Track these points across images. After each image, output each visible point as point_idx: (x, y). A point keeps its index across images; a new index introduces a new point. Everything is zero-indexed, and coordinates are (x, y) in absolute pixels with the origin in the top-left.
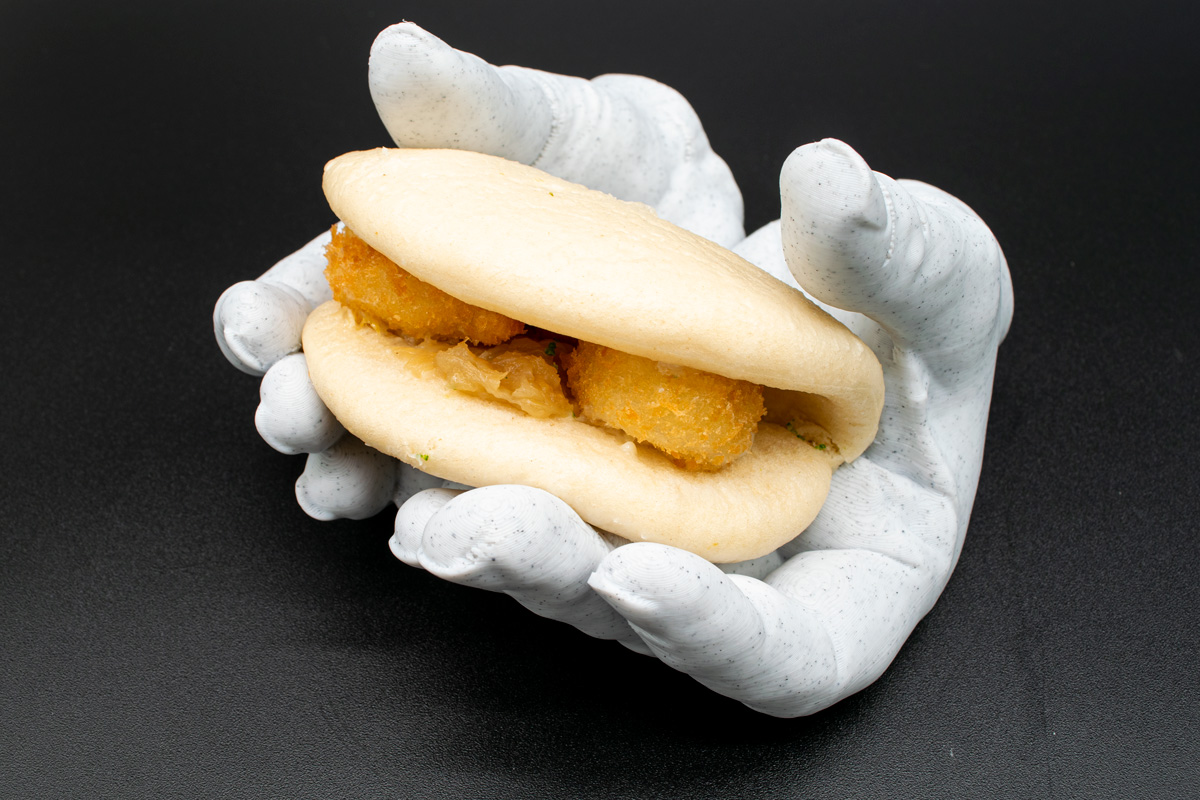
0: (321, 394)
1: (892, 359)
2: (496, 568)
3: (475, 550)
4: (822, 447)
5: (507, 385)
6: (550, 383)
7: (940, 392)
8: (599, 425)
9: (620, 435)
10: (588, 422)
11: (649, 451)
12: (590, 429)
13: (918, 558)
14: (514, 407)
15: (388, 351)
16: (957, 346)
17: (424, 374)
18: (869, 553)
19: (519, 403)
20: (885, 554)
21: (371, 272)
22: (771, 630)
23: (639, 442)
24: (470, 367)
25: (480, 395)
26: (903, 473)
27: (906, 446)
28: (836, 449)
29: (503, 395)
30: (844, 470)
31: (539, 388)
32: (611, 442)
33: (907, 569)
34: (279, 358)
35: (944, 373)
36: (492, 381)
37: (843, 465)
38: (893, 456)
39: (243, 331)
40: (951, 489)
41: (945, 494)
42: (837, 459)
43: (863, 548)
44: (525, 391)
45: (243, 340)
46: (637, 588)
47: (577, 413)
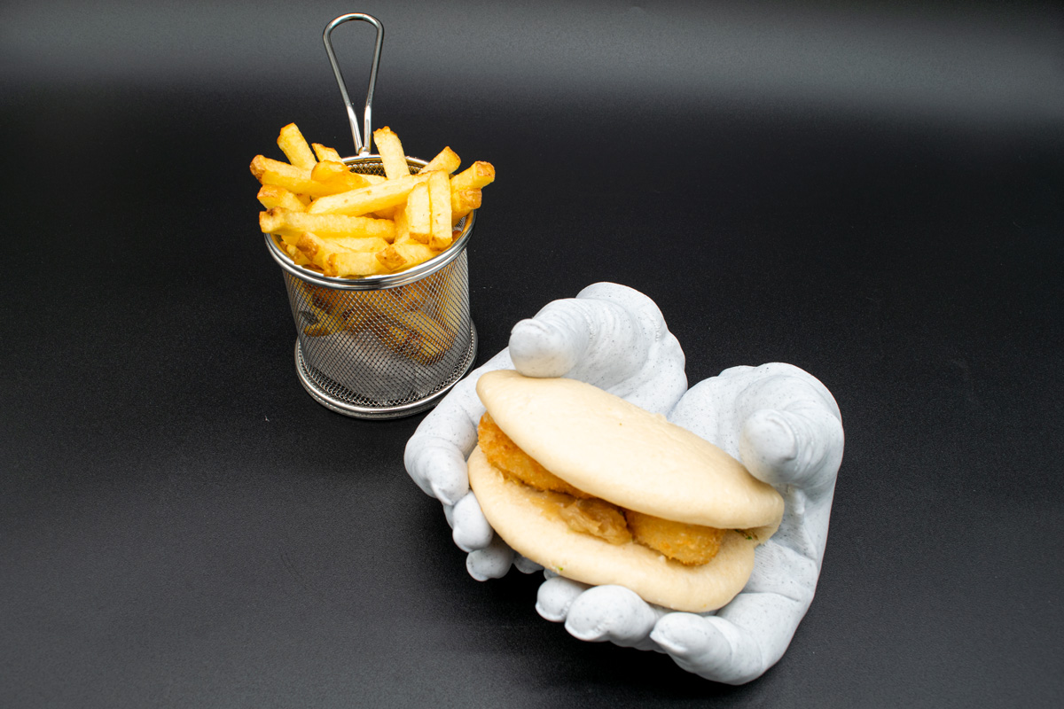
0: (489, 520)
1: (787, 491)
2: (609, 634)
3: (600, 627)
4: (750, 538)
5: (602, 529)
6: (621, 525)
7: (810, 504)
8: (646, 545)
9: (658, 553)
10: (640, 543)
11: (673, 561)
12: (642, 549)
13: (799, 596)
14: (605, 540)
15: (527, 500)
16: (821, 484)
17: (553, 518)
18: (774, 595)
19: (607, 538)
20: (783, 595)
21: (517, 457)
22: (734, 650)
23: (670, 558)
24: (581, 520)
25: (588, 533)
26: (789, 546)
27: (792, 533)
28: (756, 537)
29: (600, 534)
30: (760, 548)
31: (616, 529)
32: (653, 555)
33: (794, 602)
34: (461, 498)
35: (813, 496)
36: (594, 527)
37: (760, 545)
38: (785, 538)
39: (446, 486)
40: (815, 556)
41: (812, 558)
42: (756, 543)
43: (771, 592)
44: (611, 532)
45: (444, 491)
46: (677, 641)
47: (634, 538)
